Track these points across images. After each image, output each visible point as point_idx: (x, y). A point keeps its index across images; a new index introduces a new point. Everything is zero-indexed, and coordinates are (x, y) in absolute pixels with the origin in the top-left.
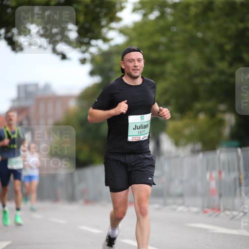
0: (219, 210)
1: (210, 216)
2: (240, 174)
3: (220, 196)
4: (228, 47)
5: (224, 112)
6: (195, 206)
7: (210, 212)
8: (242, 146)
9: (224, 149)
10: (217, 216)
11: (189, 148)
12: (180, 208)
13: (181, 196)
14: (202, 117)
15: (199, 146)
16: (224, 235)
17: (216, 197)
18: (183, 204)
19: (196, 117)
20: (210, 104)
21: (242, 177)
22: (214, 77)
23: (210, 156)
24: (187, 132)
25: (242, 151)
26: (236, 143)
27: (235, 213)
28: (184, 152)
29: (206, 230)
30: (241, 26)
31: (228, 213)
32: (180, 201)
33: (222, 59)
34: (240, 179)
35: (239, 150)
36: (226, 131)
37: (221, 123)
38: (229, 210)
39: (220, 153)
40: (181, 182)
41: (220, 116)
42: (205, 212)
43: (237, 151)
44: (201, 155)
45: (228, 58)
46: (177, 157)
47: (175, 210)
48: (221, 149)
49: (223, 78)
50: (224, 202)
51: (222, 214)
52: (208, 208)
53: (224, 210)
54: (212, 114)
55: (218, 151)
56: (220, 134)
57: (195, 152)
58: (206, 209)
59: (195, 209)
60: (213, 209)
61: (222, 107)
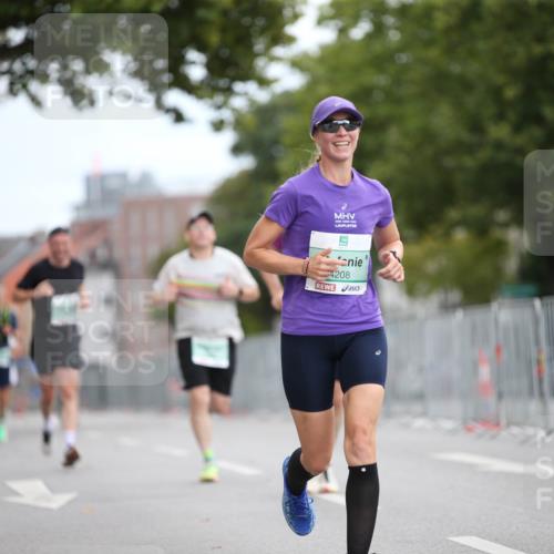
0: (498, 424)
1: (480, 436)
2: (539, 351)
3: (500, 396)
4: (510, 93)
5: (506, 225)
6: (449, 418)
7: (480, 429)
8: (542, 294)
9: (507, 301)
10: (493, 437)
11: (435, 300)
12: (420, 423)
13: (420, 397)
14: (460, 235)
15: (455, 296)
16: (508, 475)
17: (492, 400)
18: (424, 414)
19: (447, 235)
20: (476, 211)
21: (544, 357)
22: (485, 154)
23: (479, 315)
24: (431, 267)
25: (543, 305)
26: (530, 288)
27: (530, 431)
28: (427, 307)
29: (471, 466)
30: (538, 50)
31: (515, 430)
32: (417, 408)
33: (500, 117)
34: (539, 362)
35: (537, 303)
36: (512, 265)
37: (500, 247)
38: (518, 424)
39: (499, 309)
40: (421, 370)
41: (497, 233)
42: (469, 430)
43: (533, 306)
44: (459, 315)
45: (512, 115)
46: (411, 318)
47: (407, 426)
48: (500, 300)
49: (503, 157)
50: (507, 408)
51: (504, 434)
52: (475, 420)
53: (509, 424)
54: (481, 229)
55: (495, 306)
56: (498, 271)
57: (447, 308)
58: (471, 424)
59: (448, 425)
60: (485, 422)
61: (502, 215)
